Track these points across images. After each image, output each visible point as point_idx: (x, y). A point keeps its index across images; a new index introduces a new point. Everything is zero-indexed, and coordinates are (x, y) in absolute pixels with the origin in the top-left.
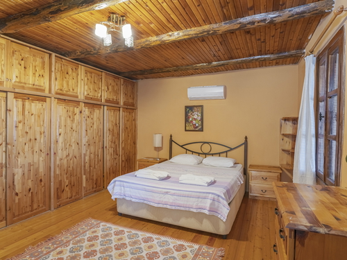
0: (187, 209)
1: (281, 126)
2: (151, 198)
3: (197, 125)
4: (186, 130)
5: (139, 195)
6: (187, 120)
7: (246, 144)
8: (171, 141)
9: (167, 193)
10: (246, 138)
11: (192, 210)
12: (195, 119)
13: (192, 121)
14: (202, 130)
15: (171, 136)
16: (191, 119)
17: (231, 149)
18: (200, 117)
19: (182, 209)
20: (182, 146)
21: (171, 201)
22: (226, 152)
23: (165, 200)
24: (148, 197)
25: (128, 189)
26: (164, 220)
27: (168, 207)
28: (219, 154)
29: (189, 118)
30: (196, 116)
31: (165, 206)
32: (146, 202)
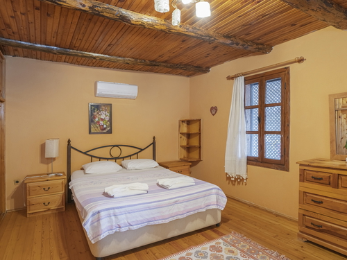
0: (196, 212)
1: (180, 126)
2: (159, 215)
3: (105, 126)
4: (90, 133)
5: (141, 219)
6: (91, 121)
7: (154, 144)
8: (69, 147)
9: (175, 202)
10: (154, 138)
11: (201, 210)
12: (102, 119)
13: (98, 122)
14: (110, 132)
15: (69, 141)
16: (97, 119)
17: (142, 150)
18: (108, 118)
19: (192, 213)
20: (85, 153)
21: (182, 209)
22: (137, 153)
23: (175, 211)
24: (155, 216)
25: (123, 216)
26: (170, 235)
27: (180, 217)
28: (130, 156)
29: (94, 118)
30: (104, 115)
31: (175, 218)
32: (151, 223)
